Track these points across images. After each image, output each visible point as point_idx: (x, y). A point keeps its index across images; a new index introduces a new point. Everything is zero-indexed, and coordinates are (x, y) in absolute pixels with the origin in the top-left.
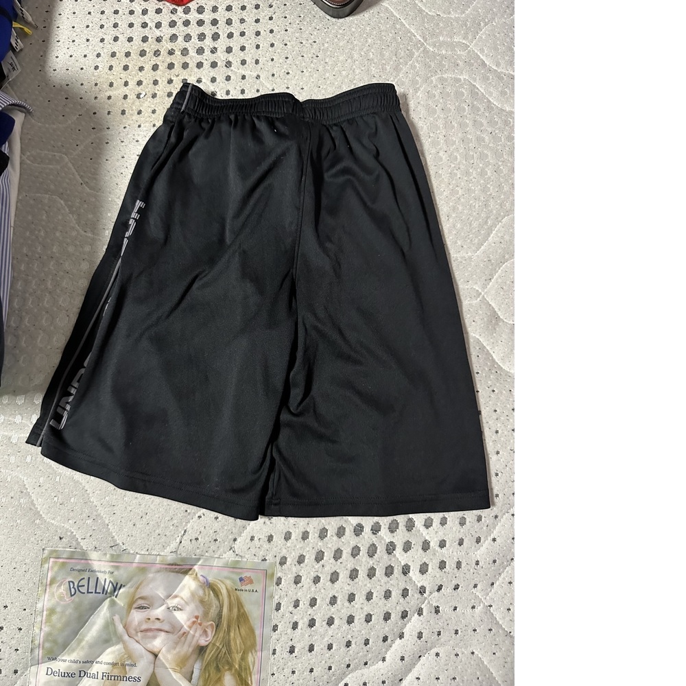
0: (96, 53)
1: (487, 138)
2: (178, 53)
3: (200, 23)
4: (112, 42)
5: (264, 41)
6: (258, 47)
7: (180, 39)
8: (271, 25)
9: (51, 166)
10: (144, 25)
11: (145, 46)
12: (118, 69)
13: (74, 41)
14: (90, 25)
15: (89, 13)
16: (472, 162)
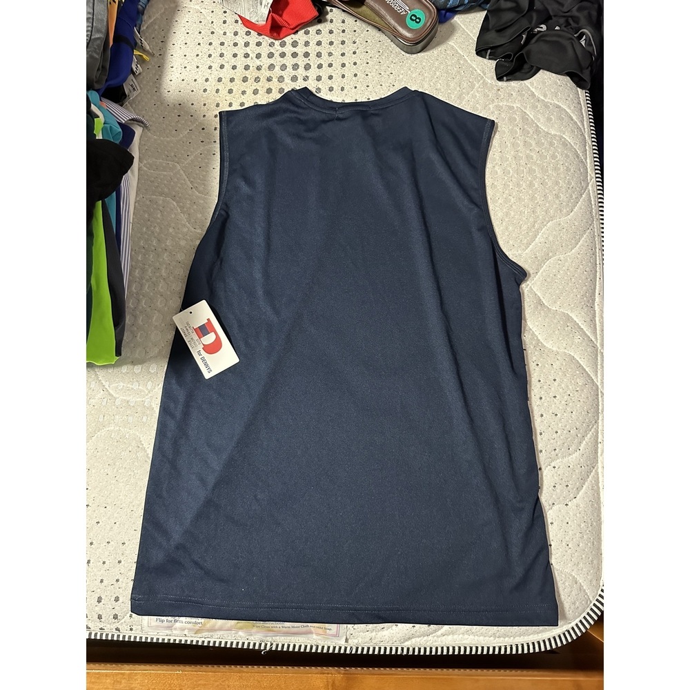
0: (204, 78)
1: (535, 156)
2: (275, 80)
3: (295, 55)
4: (219, 69)
5: (348, 71)
6: (343, 76)
7: (277, 68)
8: (354, 58)
9: (165, 173)
10: (247, 56)
11: (247, 73)
12: (223, 92)
13: (185, 67)
14: (200, 54)
15: (199, 44)
16: (522, 175)
